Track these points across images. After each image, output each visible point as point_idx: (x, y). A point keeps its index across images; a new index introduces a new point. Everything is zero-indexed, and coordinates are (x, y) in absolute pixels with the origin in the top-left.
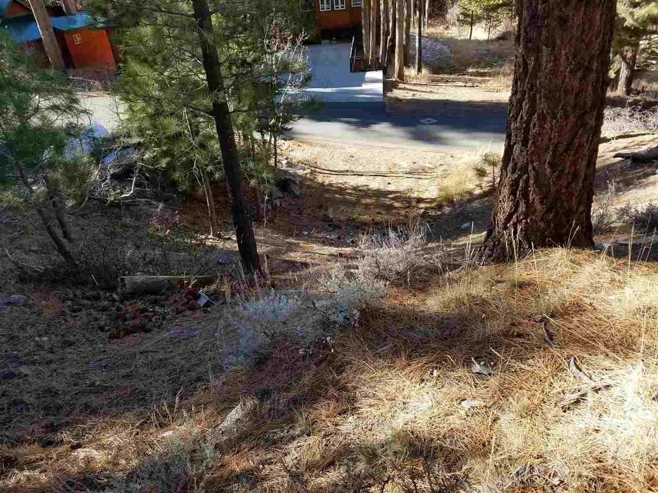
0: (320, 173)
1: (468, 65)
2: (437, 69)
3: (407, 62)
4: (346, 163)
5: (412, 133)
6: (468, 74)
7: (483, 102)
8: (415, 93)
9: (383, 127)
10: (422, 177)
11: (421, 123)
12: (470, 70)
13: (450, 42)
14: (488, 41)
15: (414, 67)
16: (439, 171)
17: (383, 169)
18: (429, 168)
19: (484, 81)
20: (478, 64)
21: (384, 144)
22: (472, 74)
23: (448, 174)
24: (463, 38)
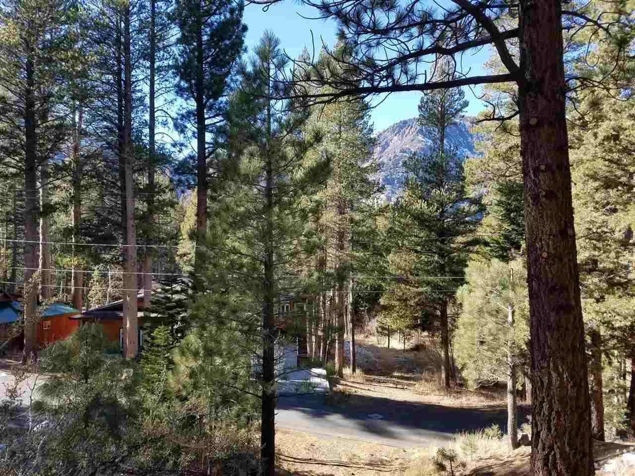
0: (285, 460)
1: (393, 370)
2: (367, 371)
3: (344, 362)
4: (307, 451)
5: (364, 425)
6: (395, 377)
7: (416, 402)
8: (356, 390)
9: (336, 418)
10: (382, 469)
11: (370, 417)
12: (396, 374)
13: (372, 348)
14: (404, 351)
15: (349, 367)
16: (396, 464)
17: (345, 460)
18: (386, 461)
19: (408, 385)
20: (400, 370)
21: (341, 435)
22: (398, 377)
23: (406, 468)
24: (382, 346)
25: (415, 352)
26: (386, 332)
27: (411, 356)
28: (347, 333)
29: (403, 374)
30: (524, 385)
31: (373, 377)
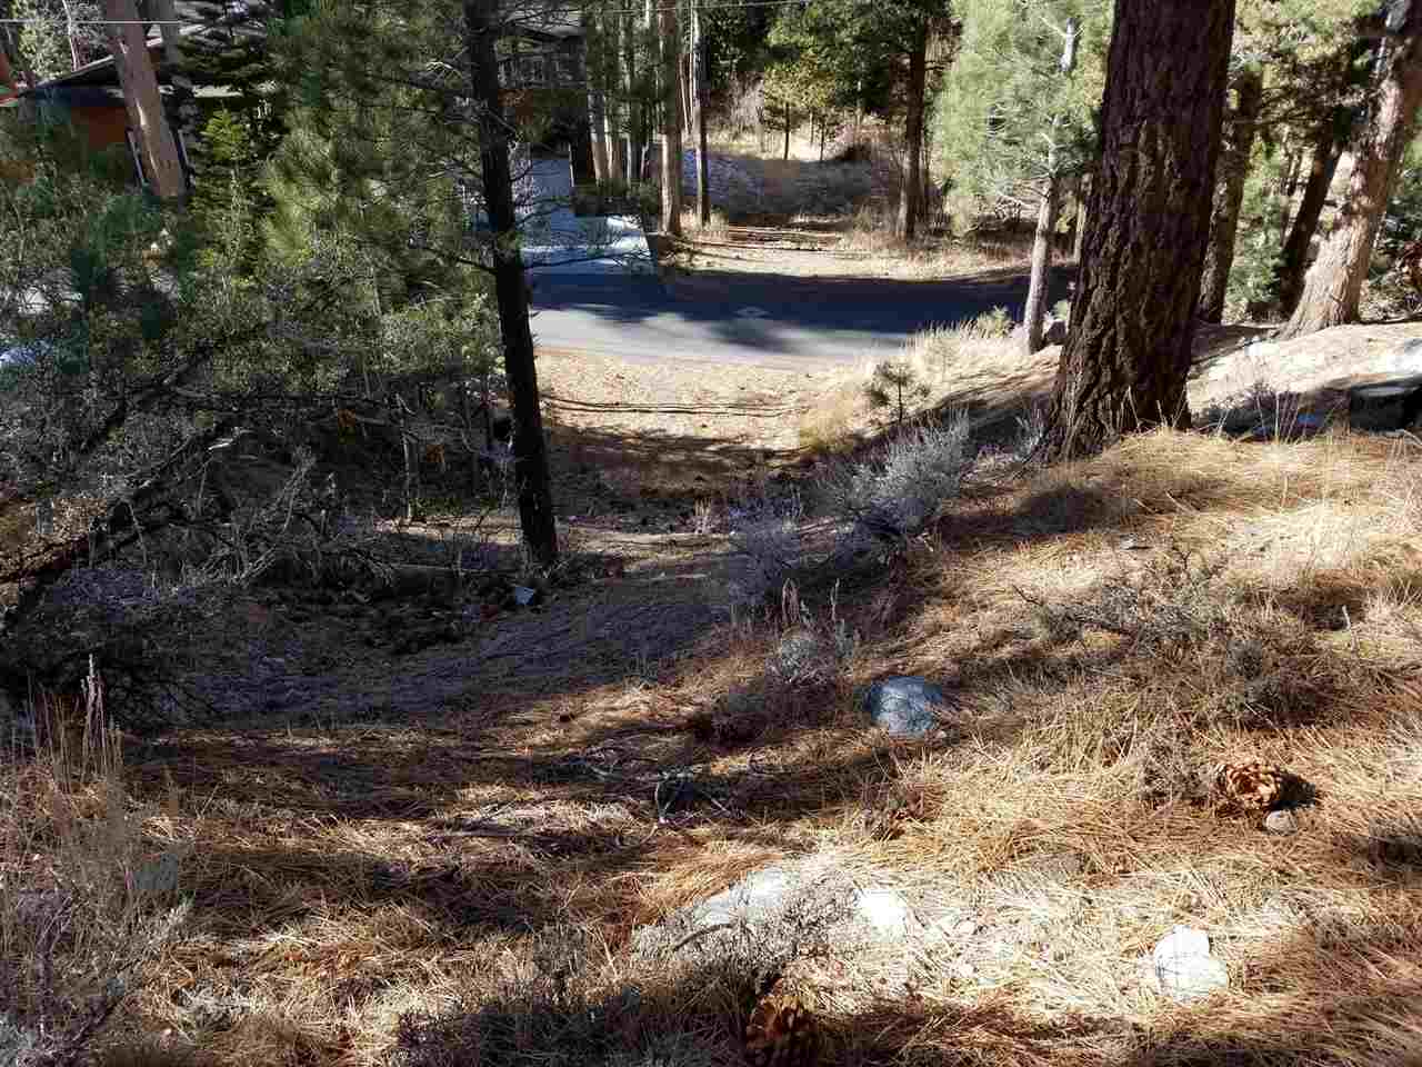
0: (564, 408)
1: (794, 211)
2: (736, 218)
3: (683, 200)
4: (610, 389)
5: (725, 332)
6: (797, 226)
7: (838, 277)
8: (710, 259)
9: (668, 321)
10: (761, 412)
11: (739, 316)
12: (799, 219)
13: (748, 162)
14: (821, 163)
15: (695, 211)
16: (791, 401)
17: (687, 401)
18: (770, 397)
19: (826, 242)
20: (809, 209)
21: (678, 355)
22: (803, 227)
23: (809, 407)
24: (771, 156)
25: (846, 165)
26: (782, 119)
27: (835, 175)
28: (690, 129)
29: (815, 219)
30: (1072, 223)
31: (749, 229)
